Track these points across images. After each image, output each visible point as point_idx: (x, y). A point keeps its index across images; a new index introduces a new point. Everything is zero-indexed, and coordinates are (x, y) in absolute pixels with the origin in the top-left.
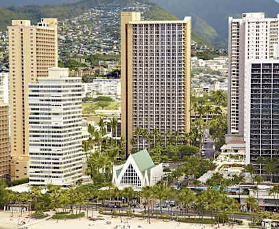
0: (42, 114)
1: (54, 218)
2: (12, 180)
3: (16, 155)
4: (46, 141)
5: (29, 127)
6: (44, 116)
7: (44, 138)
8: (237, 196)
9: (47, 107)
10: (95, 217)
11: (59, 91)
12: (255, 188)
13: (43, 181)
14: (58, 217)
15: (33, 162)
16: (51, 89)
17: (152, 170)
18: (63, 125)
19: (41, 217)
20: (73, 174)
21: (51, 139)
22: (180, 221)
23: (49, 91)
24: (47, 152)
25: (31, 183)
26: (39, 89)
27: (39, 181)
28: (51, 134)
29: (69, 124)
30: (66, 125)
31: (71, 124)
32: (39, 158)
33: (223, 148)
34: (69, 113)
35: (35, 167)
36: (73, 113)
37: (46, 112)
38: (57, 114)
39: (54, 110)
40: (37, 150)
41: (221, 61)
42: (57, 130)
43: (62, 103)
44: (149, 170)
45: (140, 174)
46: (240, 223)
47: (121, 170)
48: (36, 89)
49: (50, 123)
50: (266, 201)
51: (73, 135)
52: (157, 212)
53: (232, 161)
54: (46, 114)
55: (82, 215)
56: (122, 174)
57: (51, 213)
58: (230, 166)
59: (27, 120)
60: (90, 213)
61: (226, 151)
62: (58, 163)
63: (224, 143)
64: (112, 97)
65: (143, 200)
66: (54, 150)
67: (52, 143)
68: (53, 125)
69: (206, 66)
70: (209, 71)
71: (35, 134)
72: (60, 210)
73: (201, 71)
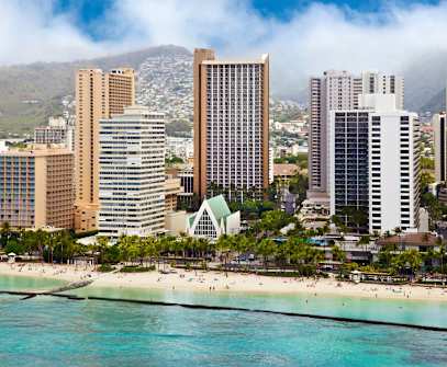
0: (116, 153)
1: (121, 271)
2: (77, 232)
3: (82, 203)
4: (120, 184)
5: (98, 168)
6: (118, 156)
7: (118, 181)
8: (322, 249)
9: (122, 145)
10: (167, 270)
11: (137, 128)
12: (342, 239)
13: (116, 231)
14: (126, 270)
15: (103, 209)
16: (127, 125)
17: (228, 218)
18: (141, 165)
19: (108, 270)
20: (154, 223)
21: (127, 181)
22: (260, 274)
23: (125, 128)
24: (121, 196)
25: (100, 234)
26: (113, 125)
27: (110, 231)
28: (127, 176)
29: (149, 165)
30: (144, 165)
31: (152, 165)
32: (111, 204)
33: (305, 202)
34: (149, 152)
35: (106, 215)
36: (154, 152)
37: (122, 150)
38: (134, 153)
39: (131, 148)
40: (109, 194)
41: (298, 124)
42: (133, 171)
43: (140, 141)
44: (225, 218)
45: (215, 223)
46: (326, 276)
47: (194, 218)
48: (109, 125)
49: (125, 163)
50: (354, 253)
51: (154, 177)
52: (235, 266)
53: (316, 216)
54: (120, 153)
55: (153, 268)
56: (196, 223)
57: (119, 267)
58: (313, 220)
59: (96, 160)
60: (161, 267)
61: (308, 206)
62: (134, 210)
63: (305, 198)
64: (183, 158)
65: (219, 253)
66: (130, 194)
67: (126, 186)
68: (129, 165)
69: (283, 129)
70: (286, 134)
71: (106, 175)
72: (129, 264)
73: (277, 134)
